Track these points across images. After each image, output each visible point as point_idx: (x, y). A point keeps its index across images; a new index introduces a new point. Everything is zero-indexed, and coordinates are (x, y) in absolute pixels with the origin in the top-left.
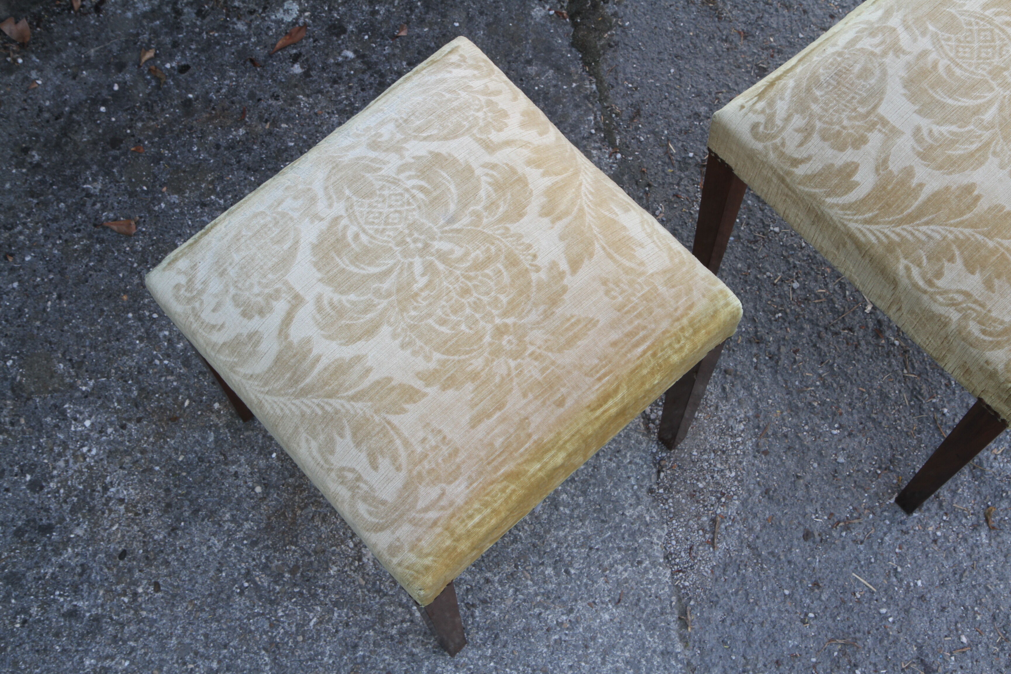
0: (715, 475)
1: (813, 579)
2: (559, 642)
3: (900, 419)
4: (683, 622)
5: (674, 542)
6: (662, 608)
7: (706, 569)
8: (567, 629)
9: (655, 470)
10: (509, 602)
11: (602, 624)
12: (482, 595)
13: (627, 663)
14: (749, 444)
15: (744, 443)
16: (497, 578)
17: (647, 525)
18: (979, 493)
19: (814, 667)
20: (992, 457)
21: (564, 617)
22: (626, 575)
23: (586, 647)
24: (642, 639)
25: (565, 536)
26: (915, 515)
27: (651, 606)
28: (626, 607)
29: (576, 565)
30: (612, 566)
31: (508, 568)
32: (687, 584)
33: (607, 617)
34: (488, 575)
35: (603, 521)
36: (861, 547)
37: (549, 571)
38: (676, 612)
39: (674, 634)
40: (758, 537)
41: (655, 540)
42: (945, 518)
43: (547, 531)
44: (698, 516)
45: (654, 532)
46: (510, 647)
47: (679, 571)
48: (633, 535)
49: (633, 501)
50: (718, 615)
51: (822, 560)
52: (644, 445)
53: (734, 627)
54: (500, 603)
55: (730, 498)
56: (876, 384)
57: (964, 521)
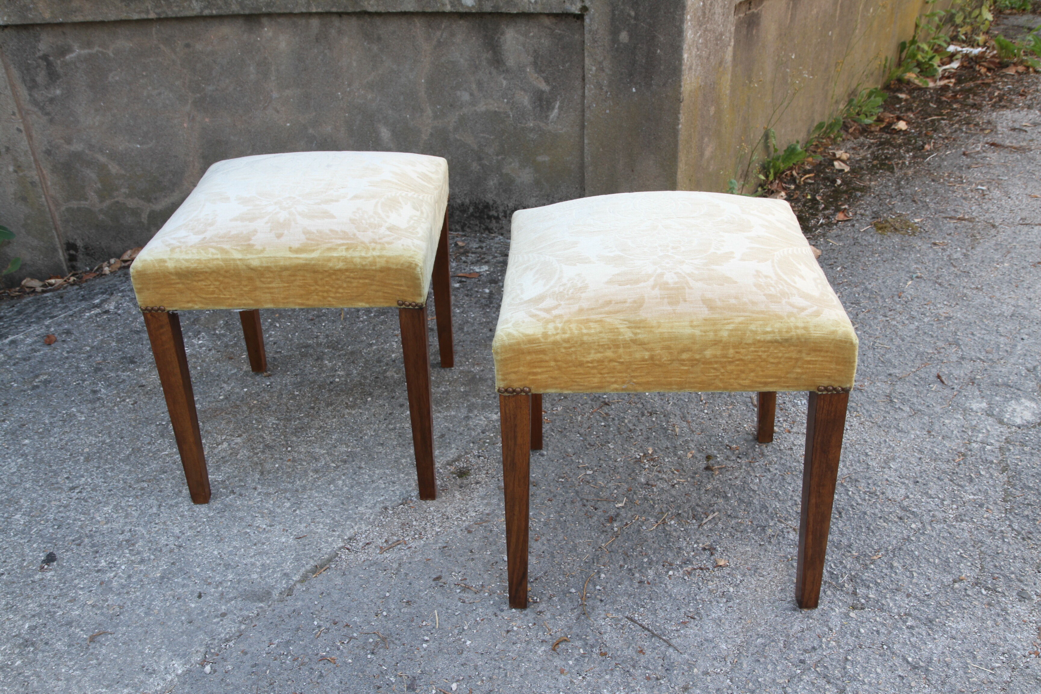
0: (428, 524)
1: (410, 599)
2: (246, 533)
3: (569, 564)
4: (316, 570)
5: (364, 536)
6: (315, 556)
7: (362, 557)
8: (259, 532)
9: (400, 502)
10: (250, 503)
11: (277, 541)
12: (243, 492)
13: (263, 565)
14: (467, 523)
15: (464, 521)
16: (260, 490)
17: (362, 519)
18: (570, 628)
19: (351, 638)
20: (603, 616)
21: (264, 526)
22: (319, 530)
23: (255, 545)
24: (284, 560)
25: (316, 497)
26: (514, 610)
27: (311, 551)
28: (299, 543)
29: (303, 511)
30: (319, 522)
31: (271, 490)
32: (343, 557)
33: (284, 540)
34: (259, 486)
35: (343, 503)
36: (460, 604)
37: (288, 504)
38: (319, 562)
39: (303, 570)
40: (410, 563)
41: (356, 528)
42: (530, 625)
43: (311, 489)
44: (393, 535)
45: (361, 524)
46: (223, 519)
47: (348, 549)
48: (348, 518)
49: (369, 505)
50: (339, 581)
51: (429, 595)
52: (411, 489)
53: (337, 591)
54: (246, 500)
55: (421, 538)
56: (577, 541)
57: (540, 633)
